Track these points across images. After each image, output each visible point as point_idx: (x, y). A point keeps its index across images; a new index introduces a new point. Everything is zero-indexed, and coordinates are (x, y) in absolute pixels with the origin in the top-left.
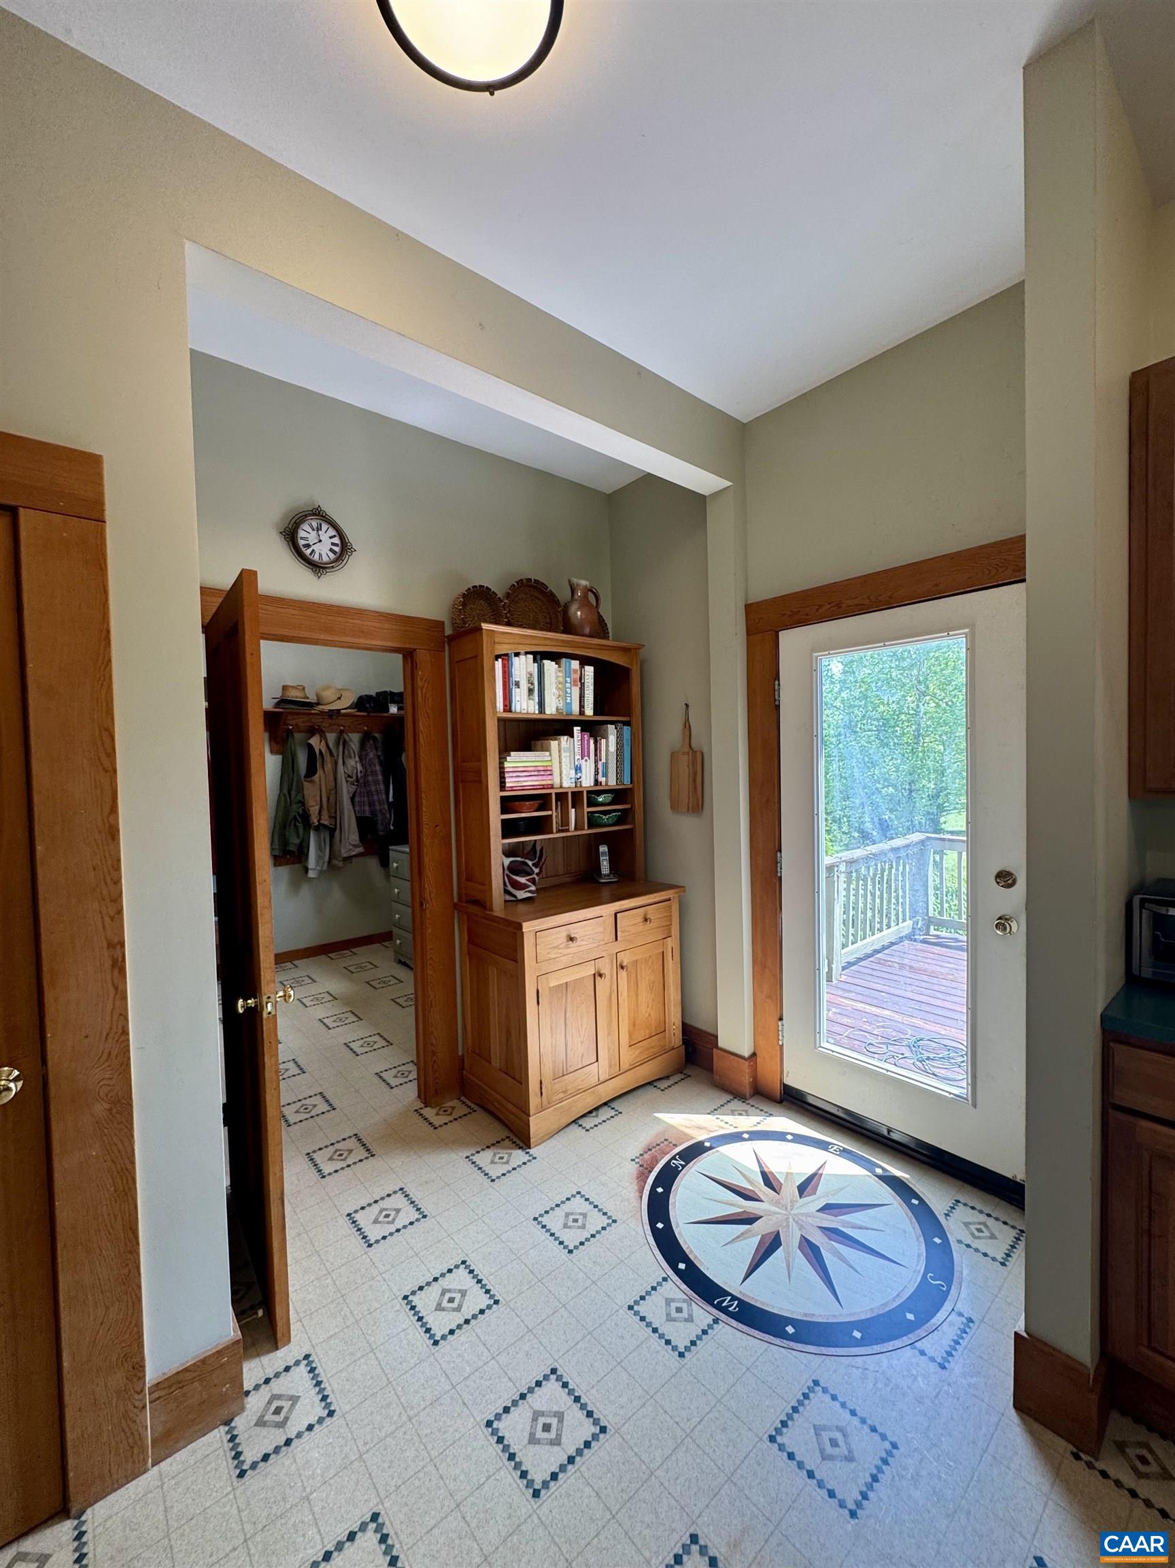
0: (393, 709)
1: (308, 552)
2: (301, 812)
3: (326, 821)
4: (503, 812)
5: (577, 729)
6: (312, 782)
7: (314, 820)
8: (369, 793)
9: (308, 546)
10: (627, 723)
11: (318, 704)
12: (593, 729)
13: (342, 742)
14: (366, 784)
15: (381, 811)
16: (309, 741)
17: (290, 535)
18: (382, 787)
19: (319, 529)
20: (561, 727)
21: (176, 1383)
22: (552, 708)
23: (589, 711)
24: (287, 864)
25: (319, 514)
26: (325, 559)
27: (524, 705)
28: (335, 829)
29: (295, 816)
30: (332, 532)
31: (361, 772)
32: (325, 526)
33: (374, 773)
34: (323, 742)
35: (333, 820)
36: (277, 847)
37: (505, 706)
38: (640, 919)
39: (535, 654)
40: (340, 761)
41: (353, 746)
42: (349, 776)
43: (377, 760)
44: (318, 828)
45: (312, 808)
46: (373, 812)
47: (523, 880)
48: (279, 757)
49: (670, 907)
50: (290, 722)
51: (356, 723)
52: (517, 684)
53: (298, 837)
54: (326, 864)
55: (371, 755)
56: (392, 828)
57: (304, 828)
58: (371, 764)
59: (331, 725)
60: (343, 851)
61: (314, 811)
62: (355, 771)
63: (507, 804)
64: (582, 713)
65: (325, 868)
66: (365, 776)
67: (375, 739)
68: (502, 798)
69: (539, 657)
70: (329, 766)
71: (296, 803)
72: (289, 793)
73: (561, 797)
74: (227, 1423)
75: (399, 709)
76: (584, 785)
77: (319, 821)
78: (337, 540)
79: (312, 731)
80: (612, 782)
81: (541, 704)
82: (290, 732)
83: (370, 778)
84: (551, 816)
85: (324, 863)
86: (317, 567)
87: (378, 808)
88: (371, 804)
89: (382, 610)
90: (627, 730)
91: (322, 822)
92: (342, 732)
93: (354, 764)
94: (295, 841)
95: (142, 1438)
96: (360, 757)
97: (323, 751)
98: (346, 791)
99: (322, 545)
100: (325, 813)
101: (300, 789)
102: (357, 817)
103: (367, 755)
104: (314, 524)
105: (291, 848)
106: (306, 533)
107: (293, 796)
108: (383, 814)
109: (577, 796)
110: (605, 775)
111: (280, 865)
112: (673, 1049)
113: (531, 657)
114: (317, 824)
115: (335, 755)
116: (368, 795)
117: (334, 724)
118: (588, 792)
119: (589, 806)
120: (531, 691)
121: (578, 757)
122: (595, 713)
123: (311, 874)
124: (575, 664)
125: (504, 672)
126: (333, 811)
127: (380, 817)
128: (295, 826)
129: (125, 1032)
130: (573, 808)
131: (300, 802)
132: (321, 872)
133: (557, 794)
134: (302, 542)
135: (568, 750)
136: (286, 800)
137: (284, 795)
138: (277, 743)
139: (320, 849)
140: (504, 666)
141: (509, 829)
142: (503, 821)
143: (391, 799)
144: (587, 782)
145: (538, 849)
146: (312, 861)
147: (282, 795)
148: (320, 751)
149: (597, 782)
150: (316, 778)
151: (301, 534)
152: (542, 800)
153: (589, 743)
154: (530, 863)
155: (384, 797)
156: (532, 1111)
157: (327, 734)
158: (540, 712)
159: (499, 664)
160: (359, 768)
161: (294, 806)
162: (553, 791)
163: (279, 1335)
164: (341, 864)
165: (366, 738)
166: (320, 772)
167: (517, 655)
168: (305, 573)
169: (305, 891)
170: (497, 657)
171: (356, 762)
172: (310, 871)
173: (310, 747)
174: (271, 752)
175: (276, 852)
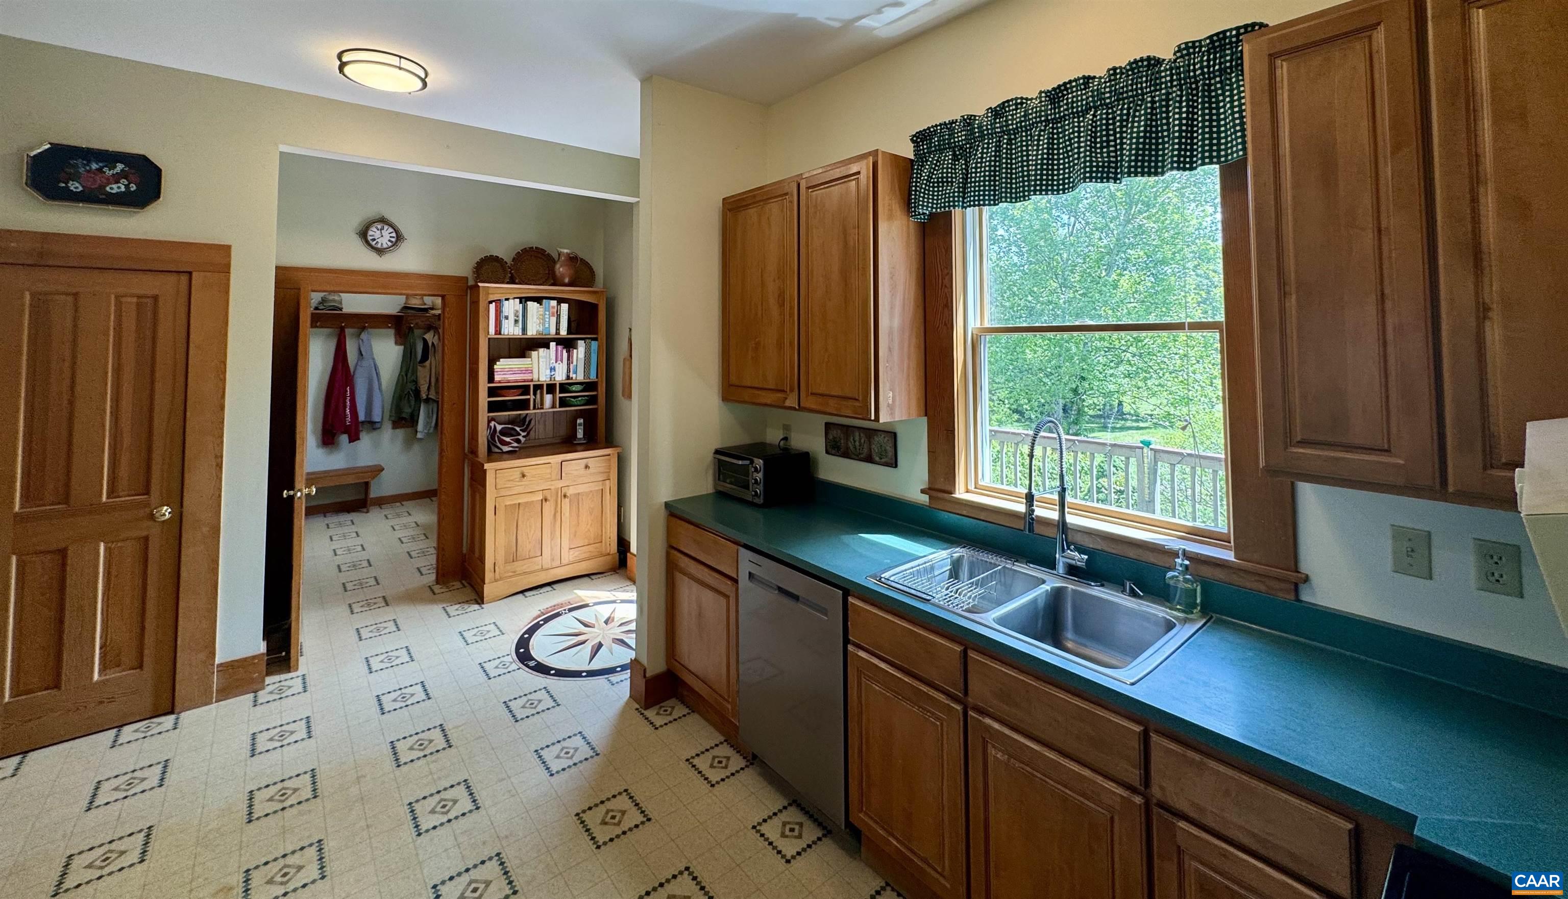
1: (373, 243)
2: (414, 389)
3: (433, 396)
4: (489, 397)
5: (553, 345)
6: (424, 367)
7: (424, 396)
9: (374, 240)
10: (595, 339)
11: (432, 309)
12: (568, 344)
16: (425, 336)
17: (363, 234)
19: (382, 229)
20: (541, 343)
21: (230, 667)
22: (532, 332)
23: (564, 332)
24: (402, 427)
25: (383, 221)
26: (385, 246)
27: (511, 330)
28: (440, 401)
29: (409, 391)
30: (391, 230)
32: (386, 227)
34: (435, 337)
35: (438, 395)
36: (394, 413)
37: (496, 331)
38: (583, 466)
39: (521, 299)
44: (428, 400)
45: (423, 386)
47: (508, 439)
48: (402, 347)
49: (609, 460)
50: (410, 324)
52: (507, 318)
53: (410, 407)
54: (432, 428)
57: (416, 401)
61: (424, 388)
63: (492, 392)
64: (558, 333)
65: (432, 430)
68: (489, 388)
69: (524, 300)
70: (437, 355)
71: (411, 383)
72: (406, 375)
73: (538, 387)
74: (255, 692)
76: (557, 379)
77: (427, 396)
78: (394, 235)
79: (427, 329)
80: (580, 377)
81: (524, 329)
82: (410, 330)
84: (529, 400)
85: (430, 426)
86: (380, 251)
89: (422, 272)
90: (594, 344)
91: (430, 396)
94: (407, 410)
95: (211, 687)
97: (435, 344)
99: (383, 237)
100: (432, 390)
101: (415, 372)
104: (379, 227)
105: (404, 415)
106: (373, 232)
107: (409, 377)
109: (551, 388)
110: (576, 373)
111: (396, 428)
112: (609, 554)
113: (518, 300)
114: (426, 398)
118: (561, 385)
119: (560, 393)
120: (516, 321)
121: (553, 361)
122: (569, 332)
123: (419, 436)
124: (554, 303)
125: (496, 311)
128: (409, 398)
129: (220, 496)
130: (547, 393)
131: (414, 381)
132: (428, 434)
133: (534, 386)
134: (370, 238)
135: (545, 357)
136: (403, 379)
137: (402, 376)
138: (401, 337)
139: (428, 416)
140: (496, 307)
141: (492, 407)
142: (489, 402)
144: (560, 376)
145: (528, 420)
146: (420, 427)
148: (433, 343)
149: (568, 377)
150: (427, 363)
151: (370, 233)
152: (525, 389)
153: (562, 352)
154: (518, 429)
156: (487, 581)
158: (523, 334)
159: (492, 307)
161: (409, 385)
162: (532, 384)
163: (292, 665)
166: (431, 359)
167: (507, 299)
168: (373, 255)
169: (416, 447)
170: (491, 302)
172: (418, 433)
173: (425, 341)
174: (396, 343)
175: (393, 418)
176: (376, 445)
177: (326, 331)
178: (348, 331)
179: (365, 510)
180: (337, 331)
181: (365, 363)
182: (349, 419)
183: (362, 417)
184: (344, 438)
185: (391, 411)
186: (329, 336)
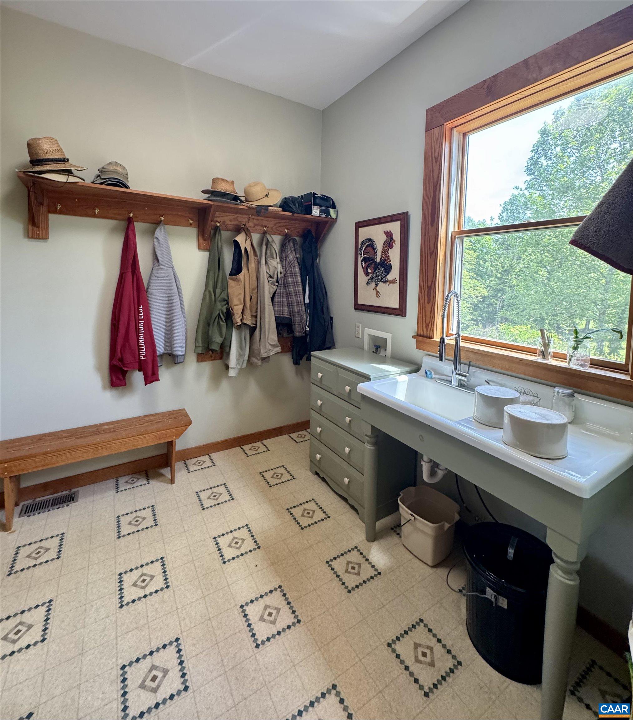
0: (316, 211)
2: (225, 311)
3: (249, 321)
6: (237, 280)
7: (237, 319)
8: (288, 295)
11: (245, 200)
13: (265, 242)
14: (286, 285)
15: (299, 312)
16: (236, 239)
18: (301, 288)
24: (209, 360)
28: (255, 328)
29: (219, 314)
31: (281, 273)
33: (293, 275)
34: (248, 241)
35: (254, 319)
36: (200, 344)
40: (263, 261)
41: (275, 247)
42: (270, 277)
43: (296, 262)
44: (240, 327)
45: (235, 307)
46: (291, 313)
48: (207, 254)
50: (219, 220)
51: (278, 225)
53: (221, 335)
54: (245, 363)
55: (291, 257)
56: (308, 329)
57: (227, 326)
58: (291, 265)
59: (255, 225)
60: (262, 351)
61: (237, 310)
62: (276, 272)
65: (245, 366)
66: (285, 277)
67: (294, 241)
70: (252, 265)
71: (220, 301)
72: (214, 290)
75: (321, 211)
77: (241, 320)
79: (238, 230)
82: (216, 229)
83: (290, 280)
85: (244, 361)
87: (296, 309)
88: (289, 305)
91: (245, 321)
92: (265, 233)
93: (276, 264)
94: (218, 339)
96: (281, 259)
97: (248, 250)
98: (268, 290)
100: (248, 313)
101: (225, 287)
102: (275, 317)
103: (287, 256)
105: (214, 347)
107: (217, 296)
108: (301, 316)
111: (202, 361)
114: (240, 323)
115: (258, 254)
116: (287, 296)
117: (258, 225)
123: (232, 373)
126: (254, 310)
127: (297, 319)
128: (218, 323)
131: (224, 300)
132: (241, 370)
136: (210, 296)
137: (210, 292)
138: (205, 240)
139: (241, 347)
143: (307, 301)
146: (233, 360)
147: (207, 292)
148: (246, 249)
150: (241, 276)
155: (302, 298)
157: (252, 234)
160: (280, 269)
161: (219, 305)
164: (259, 363)
165: (286, 240)
166: (244, 270)
169: (226, 387)
171: (278, 263)
172: (230, 369)
173: (237, 245)
174: (200, 248)
175: (200, 350)
176: (178, 383)
177: (111, 223)
178: (139, 226)
179: (166, 472)
180: (124, 224)
181: (162, 272)
182: (143, 352)
183: (160, 349)
184: (138, 377)
185: (196, 340)
186: (114, 230)
